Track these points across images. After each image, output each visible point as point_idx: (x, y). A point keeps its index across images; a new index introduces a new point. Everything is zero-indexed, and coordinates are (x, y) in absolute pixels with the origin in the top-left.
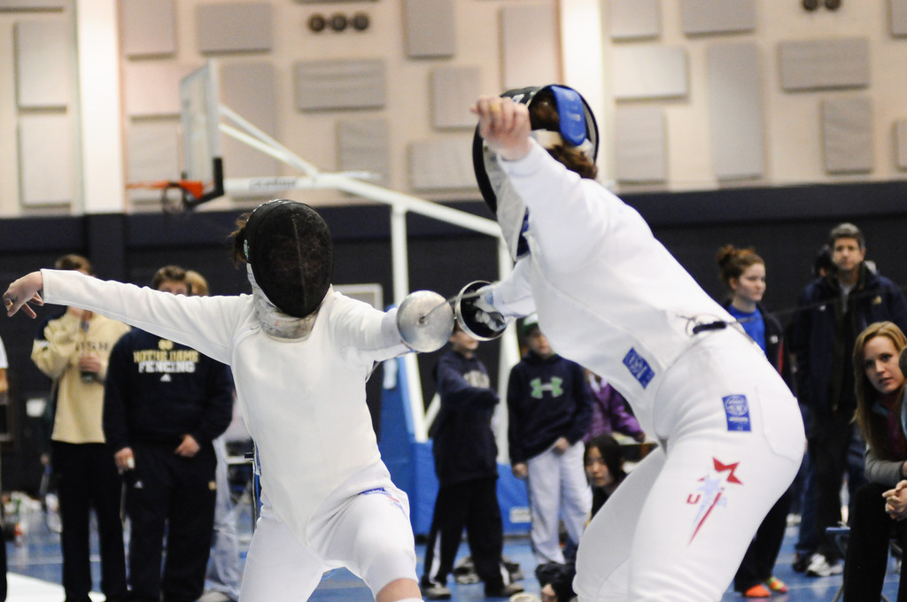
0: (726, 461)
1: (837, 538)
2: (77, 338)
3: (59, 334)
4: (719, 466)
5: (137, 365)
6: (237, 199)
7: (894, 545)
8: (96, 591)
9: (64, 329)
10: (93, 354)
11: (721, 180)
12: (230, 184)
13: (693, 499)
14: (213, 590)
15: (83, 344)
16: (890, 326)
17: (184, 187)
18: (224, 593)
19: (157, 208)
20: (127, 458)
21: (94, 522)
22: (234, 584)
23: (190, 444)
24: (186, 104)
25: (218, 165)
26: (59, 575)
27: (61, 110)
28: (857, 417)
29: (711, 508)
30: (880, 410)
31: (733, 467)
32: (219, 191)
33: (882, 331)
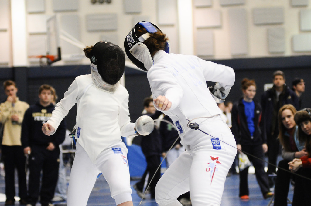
0: (215, 157)
1: (272, 179)
2: (10, 109)
3: (4, 108)
4: (213, 159)
5: (34, 118)
6: (66, 61)
7: (292, 181)
8: (17, 196)
9: (5, 106)
10: (16, 115)
11: (233, 55)
12: (63, 56)
13: (208, 170)
14: (57, 196)
15: (12, 112)
16: (291, 106)
17: (48, 57)
18: (61, 197)
19: (38, 65)
20: (28, 150)
21: (16, 173)
22: (65, 194)
23: (52, 146)
24: (48, 29)
25: (59, 50)
26: (4, 191)
27: (5, 31)
28: (279, 137)
29: (214, 172)
30: (287, 134)
31: (217, 158)
32: (59, 58)
33: (288, 107)
